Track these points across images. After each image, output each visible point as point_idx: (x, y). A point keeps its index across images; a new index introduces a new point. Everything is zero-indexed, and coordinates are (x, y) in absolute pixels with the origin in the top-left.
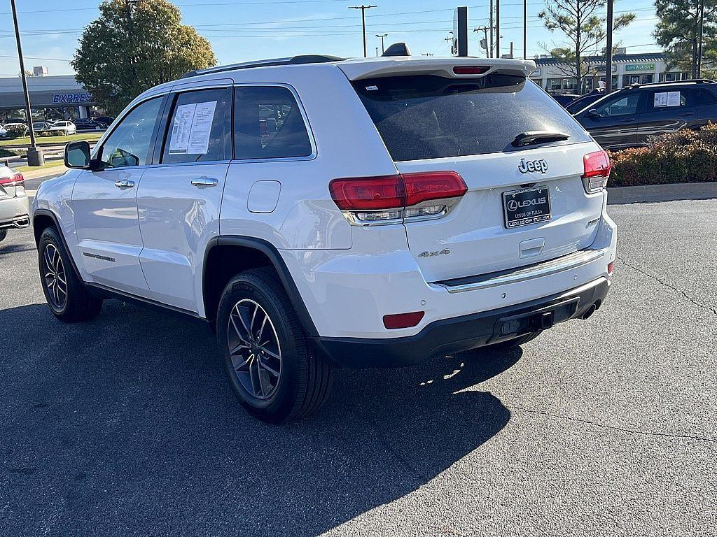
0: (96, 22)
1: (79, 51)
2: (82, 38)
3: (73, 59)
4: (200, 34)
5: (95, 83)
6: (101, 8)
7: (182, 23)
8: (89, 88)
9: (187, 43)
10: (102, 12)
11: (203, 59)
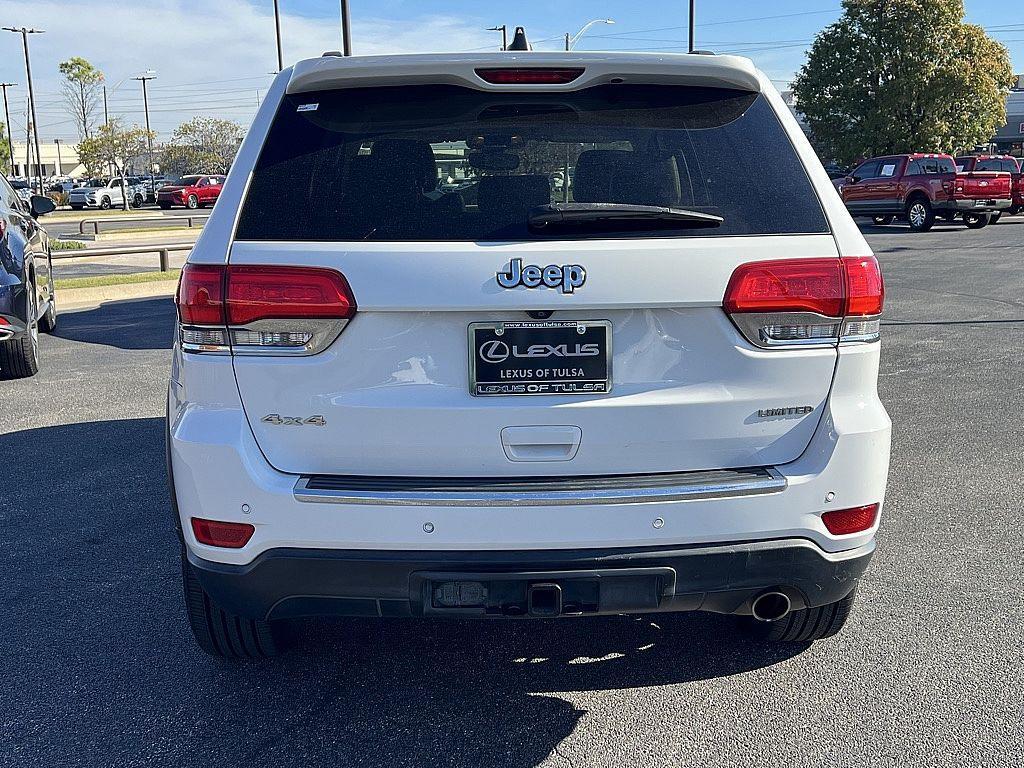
0: (835, 25)
1: (805, 68)
2: (810, 50)
3: (794, 79)
4: (991, 36)
5: (820, 113)
6: (845, 5)
7: (962, 22)
8: (812, 120)
9: (966, 52)
10: (845, 10)
11: (987, 76)
